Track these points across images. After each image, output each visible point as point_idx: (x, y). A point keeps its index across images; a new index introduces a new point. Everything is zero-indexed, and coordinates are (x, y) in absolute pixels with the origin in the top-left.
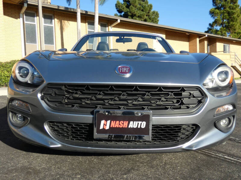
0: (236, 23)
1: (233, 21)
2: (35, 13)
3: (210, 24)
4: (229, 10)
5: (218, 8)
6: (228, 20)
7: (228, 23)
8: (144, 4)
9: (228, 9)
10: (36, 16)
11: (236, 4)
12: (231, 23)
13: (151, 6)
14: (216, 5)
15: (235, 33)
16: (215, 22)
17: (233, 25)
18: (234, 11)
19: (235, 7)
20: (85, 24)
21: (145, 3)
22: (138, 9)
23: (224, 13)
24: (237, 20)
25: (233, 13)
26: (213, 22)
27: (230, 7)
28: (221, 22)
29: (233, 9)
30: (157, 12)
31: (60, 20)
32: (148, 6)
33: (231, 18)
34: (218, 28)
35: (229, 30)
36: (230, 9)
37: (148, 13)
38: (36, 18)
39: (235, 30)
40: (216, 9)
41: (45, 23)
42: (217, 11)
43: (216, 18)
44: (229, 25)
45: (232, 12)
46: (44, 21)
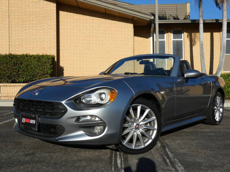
2: (164, 31)
10: (165, 32)
20: (219, 33)
31: (189, 33)
38: (165, 35)
41: (174, 38)
46: (174, 36)
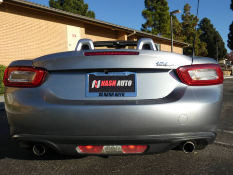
0: (167, 25)
1: (164, 23)
3: (143, 25)
4: (160, 12)
5: (150, 10)
6: (159, 21)
7: (160, 24)
8: (79, 3)
9: (158, 11)
11: (166, 6)
12: (162, 24)
13: (87, 6)
14: (148, 7)
15: (166, 34)
16: (148, 23)
17: (163, 26)
18: (165, 13)
19: (165, 9)
21: (81, 2)
22: (72, 8)
23: (155, 14)
24: (167, 21)
25: (164, 15)
26: (146, 23)
27: (160, 9)
28: (153, 23)
29: (163, 10)
30: (93, 13)
32: (84, 6)
33: (161, 19)
34: (150, 29)
35: (160, 31)
36: (161, 10)
37: (84, 12)
39: (165, 31)
40: (147, 10)
42: (149, 12)
43: (148, 19)
44: (160, 27)
45: (162, 13)
